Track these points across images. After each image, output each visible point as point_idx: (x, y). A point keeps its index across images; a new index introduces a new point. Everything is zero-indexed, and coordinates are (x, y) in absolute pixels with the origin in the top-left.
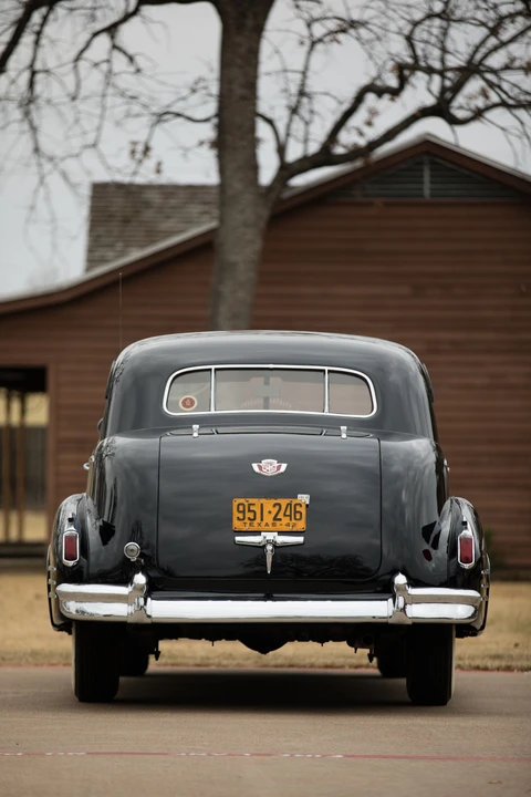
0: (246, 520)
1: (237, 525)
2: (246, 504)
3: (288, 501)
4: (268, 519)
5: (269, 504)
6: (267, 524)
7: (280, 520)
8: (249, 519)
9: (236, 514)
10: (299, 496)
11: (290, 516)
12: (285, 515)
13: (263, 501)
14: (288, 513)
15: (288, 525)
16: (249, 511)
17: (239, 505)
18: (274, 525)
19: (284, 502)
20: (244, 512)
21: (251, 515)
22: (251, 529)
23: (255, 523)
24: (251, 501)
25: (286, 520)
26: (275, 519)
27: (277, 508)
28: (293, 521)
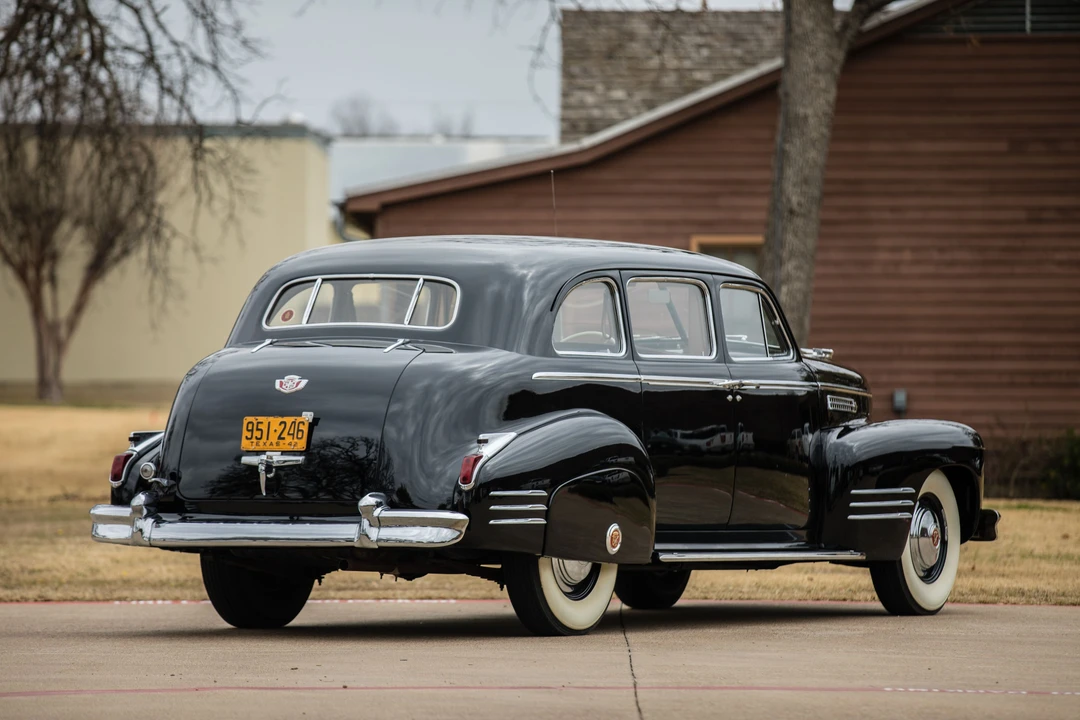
0: (254, 440)
1: (245, 445)
2: (255, 423)
3: (292, 419)
4: (274, 438)
5: (275, 421)
6: (271, 444)
7: (284, 439)
8: (257, 438)
9: (245, 433)
10: (304, 413)
11: (293, 434)
12: (289, 434)
13: (271, 419)
14: (291, 432)
15: (290, 444)
16: (258, 429)
17: (249, 423)
18: (278, 444)
19: (289, 420)
20: (252, 431)
21: (258, 434)
22: (257, 449)
23: (261, 442)
24: (260, 419)
25: (289, 439)
26: (280, 438)
27: (283, 425)
28: (296, 440)
